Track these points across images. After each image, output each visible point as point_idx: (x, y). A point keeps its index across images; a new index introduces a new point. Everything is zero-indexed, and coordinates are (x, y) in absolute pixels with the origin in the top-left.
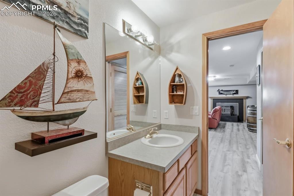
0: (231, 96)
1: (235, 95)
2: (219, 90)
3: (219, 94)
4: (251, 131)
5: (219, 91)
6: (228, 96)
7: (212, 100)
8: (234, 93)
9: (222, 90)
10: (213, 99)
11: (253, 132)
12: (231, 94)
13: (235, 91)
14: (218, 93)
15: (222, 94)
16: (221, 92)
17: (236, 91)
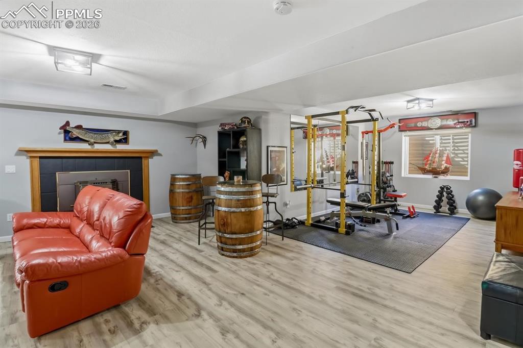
0: (108, 147)
1: (120, 147)
2: (68, 123)
3: (65, 140)
4: (234, 257)
5: (68, 128)
6: (98, 147)
7: (36, 162)
8: (117, 138)
9: (79, 127)
10: (40, 157)
11: (241, 257)
12: (108, 143)
13: (121, 134)
14: (63, 135)
15: (77, 139)
16: (76, 133)
17: (124, 134)
